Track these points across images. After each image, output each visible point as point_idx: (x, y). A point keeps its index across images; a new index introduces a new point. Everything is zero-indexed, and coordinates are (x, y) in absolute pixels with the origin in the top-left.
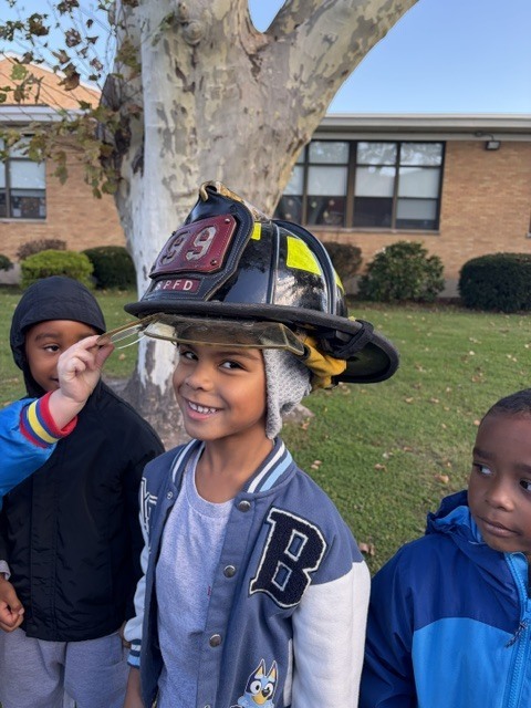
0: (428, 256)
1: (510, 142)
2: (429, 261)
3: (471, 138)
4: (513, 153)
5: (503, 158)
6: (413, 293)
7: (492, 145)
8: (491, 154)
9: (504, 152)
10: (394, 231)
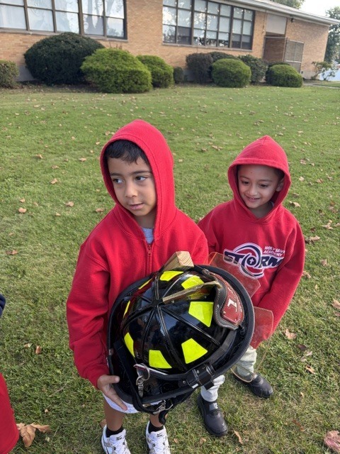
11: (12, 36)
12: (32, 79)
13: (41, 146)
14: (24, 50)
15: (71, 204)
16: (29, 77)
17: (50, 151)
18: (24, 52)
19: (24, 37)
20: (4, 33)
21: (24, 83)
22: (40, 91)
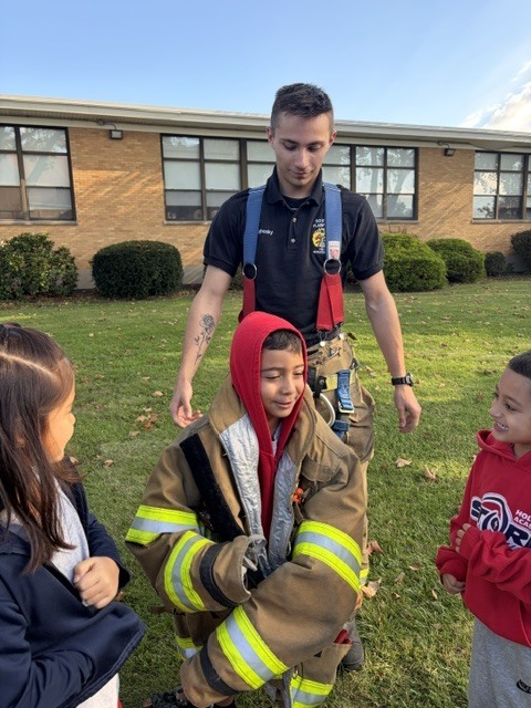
0: (55, 248)
1: (133, 132)
2: (57, 252)
3: (93, 126)
4: (137, 143)
5: (128, 148)
6: (40, 288)
7: (115, 134)
8: (116, 143)
9: (129, 141)
10: (28, 223)
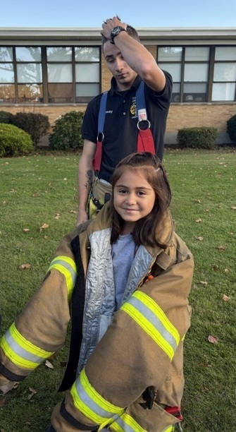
10: (75, 105)
11: (221, 107)
12: (230, 142)
13: (205, 193)
14: (228, 118)
15: (201, 238)
16: (228, 141)
17: (210, 198)
18: (228, 119)
19: (230, 107)
20: (215, 105)
21: (222, 145)
22: (231, 152)
